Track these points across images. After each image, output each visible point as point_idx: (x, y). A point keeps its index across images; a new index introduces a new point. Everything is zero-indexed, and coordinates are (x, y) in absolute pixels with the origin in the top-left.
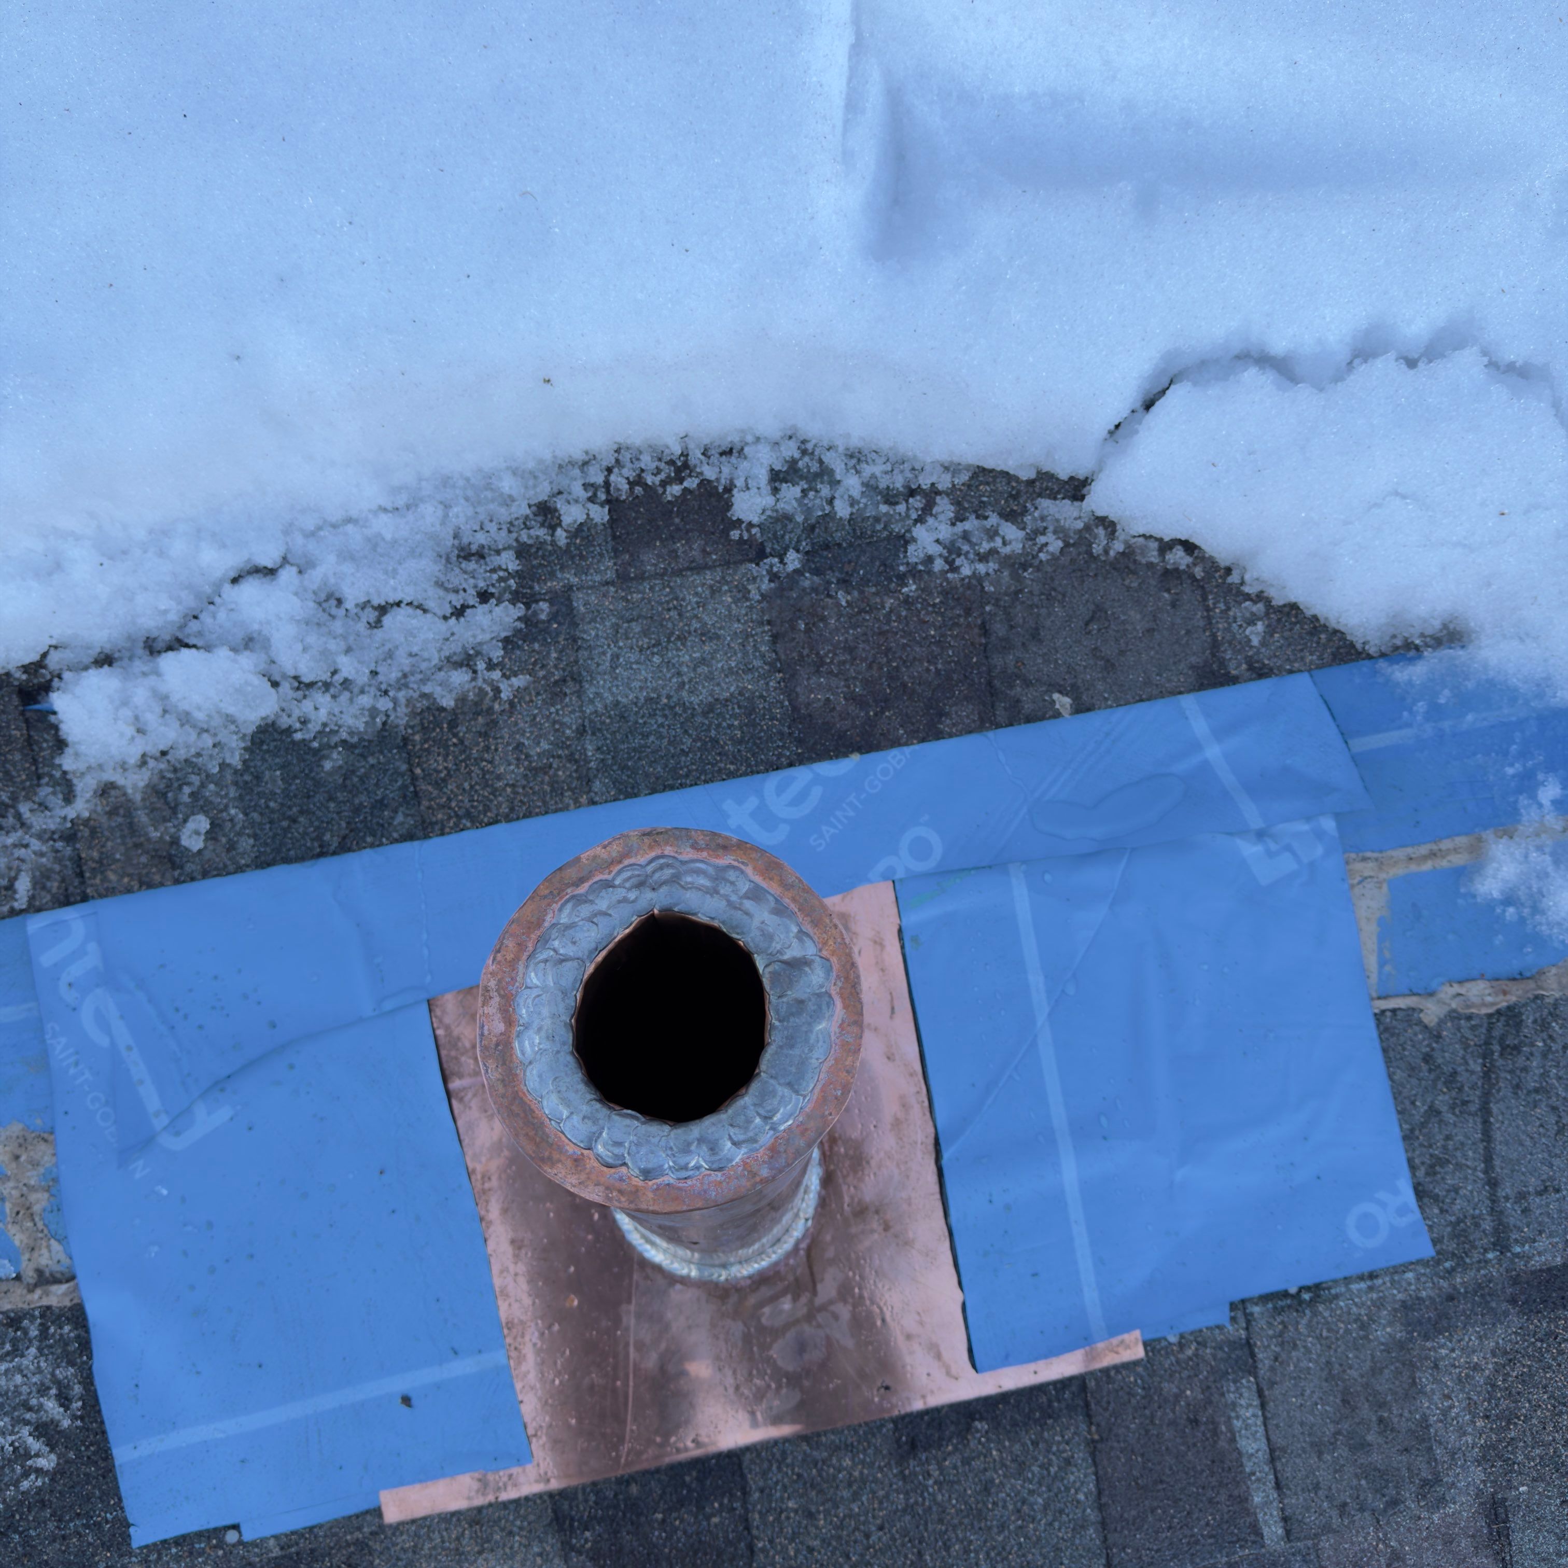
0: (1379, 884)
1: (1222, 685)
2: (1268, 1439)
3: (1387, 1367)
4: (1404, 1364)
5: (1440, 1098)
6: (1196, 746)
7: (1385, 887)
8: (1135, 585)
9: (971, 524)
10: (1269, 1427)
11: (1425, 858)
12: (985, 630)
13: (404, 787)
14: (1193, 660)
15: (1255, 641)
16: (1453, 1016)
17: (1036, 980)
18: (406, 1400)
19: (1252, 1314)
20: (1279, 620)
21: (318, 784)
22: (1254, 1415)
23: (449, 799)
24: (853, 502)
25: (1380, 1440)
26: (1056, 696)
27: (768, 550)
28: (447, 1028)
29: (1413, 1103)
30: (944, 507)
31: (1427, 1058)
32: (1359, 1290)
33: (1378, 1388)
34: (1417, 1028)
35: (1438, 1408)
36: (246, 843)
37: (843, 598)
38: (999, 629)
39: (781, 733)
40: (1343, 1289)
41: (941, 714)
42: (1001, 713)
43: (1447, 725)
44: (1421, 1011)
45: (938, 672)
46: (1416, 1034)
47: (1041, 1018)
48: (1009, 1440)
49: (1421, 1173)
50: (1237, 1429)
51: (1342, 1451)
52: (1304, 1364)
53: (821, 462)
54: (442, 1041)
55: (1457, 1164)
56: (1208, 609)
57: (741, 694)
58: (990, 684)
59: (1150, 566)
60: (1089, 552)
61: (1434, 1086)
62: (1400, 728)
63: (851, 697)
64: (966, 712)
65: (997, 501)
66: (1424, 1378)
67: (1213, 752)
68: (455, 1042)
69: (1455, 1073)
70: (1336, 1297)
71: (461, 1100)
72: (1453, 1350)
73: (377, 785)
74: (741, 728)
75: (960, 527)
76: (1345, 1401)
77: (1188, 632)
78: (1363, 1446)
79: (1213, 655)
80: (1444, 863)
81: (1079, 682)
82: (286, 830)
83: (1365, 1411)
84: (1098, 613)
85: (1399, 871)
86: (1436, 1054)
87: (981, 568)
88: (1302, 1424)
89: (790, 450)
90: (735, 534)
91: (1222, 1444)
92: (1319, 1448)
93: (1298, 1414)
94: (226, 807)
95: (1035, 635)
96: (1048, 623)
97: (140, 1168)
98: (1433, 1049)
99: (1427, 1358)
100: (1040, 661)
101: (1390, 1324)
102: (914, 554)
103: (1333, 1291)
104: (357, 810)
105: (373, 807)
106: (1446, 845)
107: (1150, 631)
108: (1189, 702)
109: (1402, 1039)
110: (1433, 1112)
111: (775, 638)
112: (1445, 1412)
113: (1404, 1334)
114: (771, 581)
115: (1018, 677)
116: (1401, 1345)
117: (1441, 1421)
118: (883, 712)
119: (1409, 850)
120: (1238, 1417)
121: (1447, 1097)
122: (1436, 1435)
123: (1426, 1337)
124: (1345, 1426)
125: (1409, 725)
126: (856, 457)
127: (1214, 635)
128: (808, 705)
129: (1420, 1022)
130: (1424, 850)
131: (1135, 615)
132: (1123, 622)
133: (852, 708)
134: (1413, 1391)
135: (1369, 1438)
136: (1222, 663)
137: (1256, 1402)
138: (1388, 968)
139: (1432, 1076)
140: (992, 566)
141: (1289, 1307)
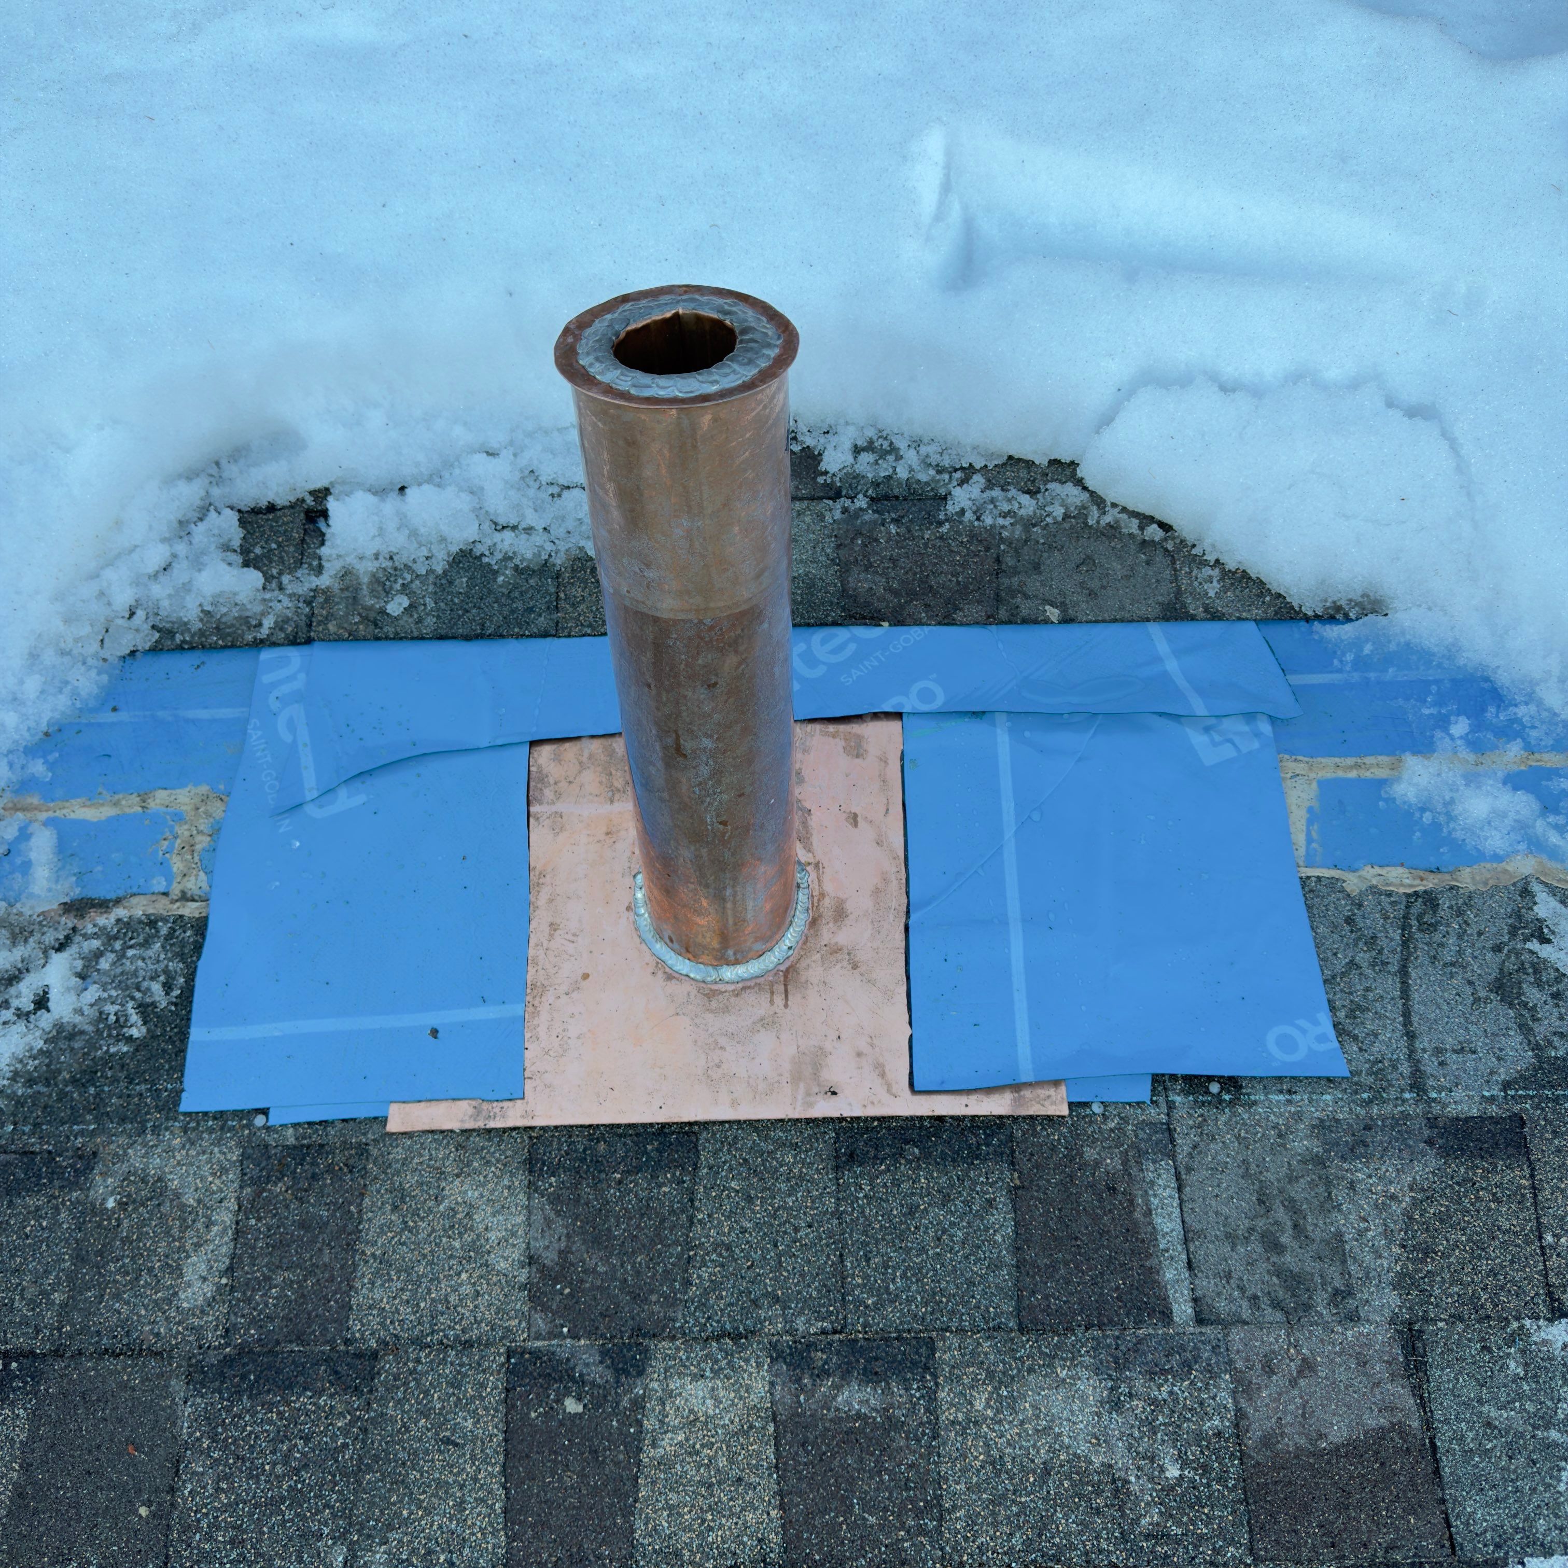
0: (1310, 782)
1: (1182, 619)
2: (1183, 1221)
3: (1303, 1176)
4: (1320, 1178)
5: (1361, 955)
6: (1158, 659)
7: (1314, 785)
8: (1119, 546)
9: (996, 493)
10: (1185, 1209)
11: (1351, 768)
12: (998, 560)
13: (550, 602)
14: (1160, 599)
15: (1212, 594)
16: (1373, 890)
17: (1008, 806)
18: (434, 1033)
19: (1174, 1102)
20: (1232, 584)
21: (490, 591)
22: (1171, 1197)
23: (580, 615)
24: (911, 470)
25: (1295, 1245)
26: (1047, 607)
27: (844, 493)
28: (540, 767)
29: (1335, 954)
30: (978, 480)
31: (1349, 920)
32: (1278, 1101)
33: (1293, 1194)
34: (1341, 895)
35: (1354, 1228)
36: (430, 621)
37: (893, 529)
38: (1009, 561)
39: (832, 603)
40: (1262, 1098)
41: (956, 608)
42: (1003, 614)
43: (1372, 675)
44: (1344, 881)
45: (958, 583)
46: (1338, 900)
47: (1009, 833)
48: (938, 1171)
49: (1342, 1014)
50: (1153, 1207)
51: (1256, 1247)
52: (1222, 1157)
53: (891, 443)
54: (533, 775)
55: (1376, 1013)
56: (1175, 570)
57: (806, 575)
58: (997, 595)
59: (1131, 535)
60: (1086, 524)
61: (1356, 945)
62: (1331, 672)
63: (889, 589)
64: (976, 611)
65: (1018, 483)
66: (1340, 1194)
67: (1172, 666)
68: (542, 779)
69: (1374, 937)
70: (1255, 1103)
71: (537, 819)
72: (1370, 1177)
73: (531, 598)
74: (802, 595)
75: (988, 494)
76: (1261, 1202)
77: (1157, 581)
78: (1276, 1247)
79: (1177, 599)
80: (1368, 774)
81: (1068, 602)
82: (460, 617)
83: (1280, 1213)
84: (1088, 560)
85: (1328, 774)
86: (1358, 919)
87: (1001, 521)
88: (1217, 1213)
89: (870, 433)
90: (821, 480)
91: (1137, 1215)
92: (1231, 1238)
93: (1213, 1203)
94: (424, 597)
95: (1036, 567)
96: (1048, 562)
97: (285, 825)
98: (1354, 915)
99: (1343, 1178)
100: (1038, 584)
101: (1306, 1137)
102: (952, 508)
103: (1253, 1098)
104: (513, 611)
105: (525, 610)
106: (1369, 760)
107: (1128, 577)
108: (1155, 630)
109: (1326, 902)
110: (1353, 964)
111: (839, 547)
112: (1361, 1233)
113: (1320, 1150)
114: (843, 513)
115: (1019, 592)
116: (1320, 1161)
117: (1357, 1240)
118: (911, 601)
119: (1337, 760)
120: (1155, 1196)
121: (1367, 955)
122: (1351, 1251)
123: (1344, 1158)
124: (1261, 1223)
125: (1340, 671)
126: (917, 443)
127: (1179, 587)
128: (855, 590)
129: (1342, 891)
130: (1350, 761)
131: (1117, 565)
132: (1107, 569)
133: (888, 596)
134: (1328, 1205)
135: (1283, 1240)
136: (1184, 605)
137: (1174, 1184)
138: (1314, 845)
139: (1353, 936)
140: (1008, 521)
141: (1210, 1103)
